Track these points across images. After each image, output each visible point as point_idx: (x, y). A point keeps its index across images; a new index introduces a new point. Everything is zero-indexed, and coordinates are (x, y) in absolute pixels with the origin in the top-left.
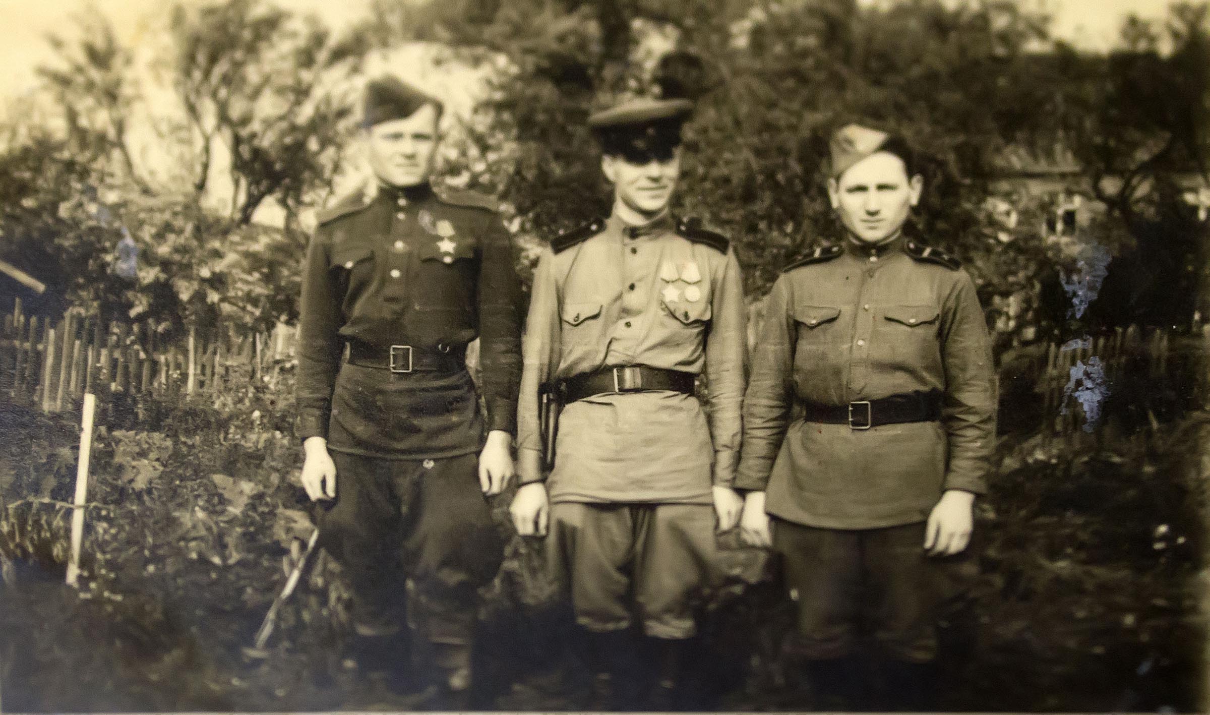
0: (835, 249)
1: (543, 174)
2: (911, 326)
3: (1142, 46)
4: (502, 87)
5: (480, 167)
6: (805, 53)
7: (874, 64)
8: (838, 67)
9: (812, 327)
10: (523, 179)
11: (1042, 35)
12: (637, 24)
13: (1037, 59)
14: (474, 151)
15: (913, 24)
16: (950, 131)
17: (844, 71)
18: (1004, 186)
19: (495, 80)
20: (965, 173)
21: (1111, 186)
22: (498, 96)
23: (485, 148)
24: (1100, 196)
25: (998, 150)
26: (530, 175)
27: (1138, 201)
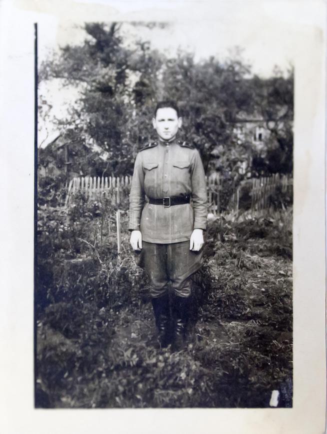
0: (155, 143)
1: (98, 124)
2: (182, 169)
3: (279, 76)
4: (85, 94)
5: (78, 122)
6: (178, 81)
7: (198, 84)
8: (188, 85)
9: (150, 170)
10: (91, 125)
11: (249, 72)
12: (127, 71)
13: (247, 81)
14: (76, 117)
15: (211, 70)
16: (222, 107)
17: (190, 87)
18: (239, 125)
19: (83, 92)
20: (227, 121)
21: (272, 125)
22: (84, 97)
23: (79, 116)
24: (268, 128)
25: (237, 113)
26: (94, 125)
27: (280, 130)
